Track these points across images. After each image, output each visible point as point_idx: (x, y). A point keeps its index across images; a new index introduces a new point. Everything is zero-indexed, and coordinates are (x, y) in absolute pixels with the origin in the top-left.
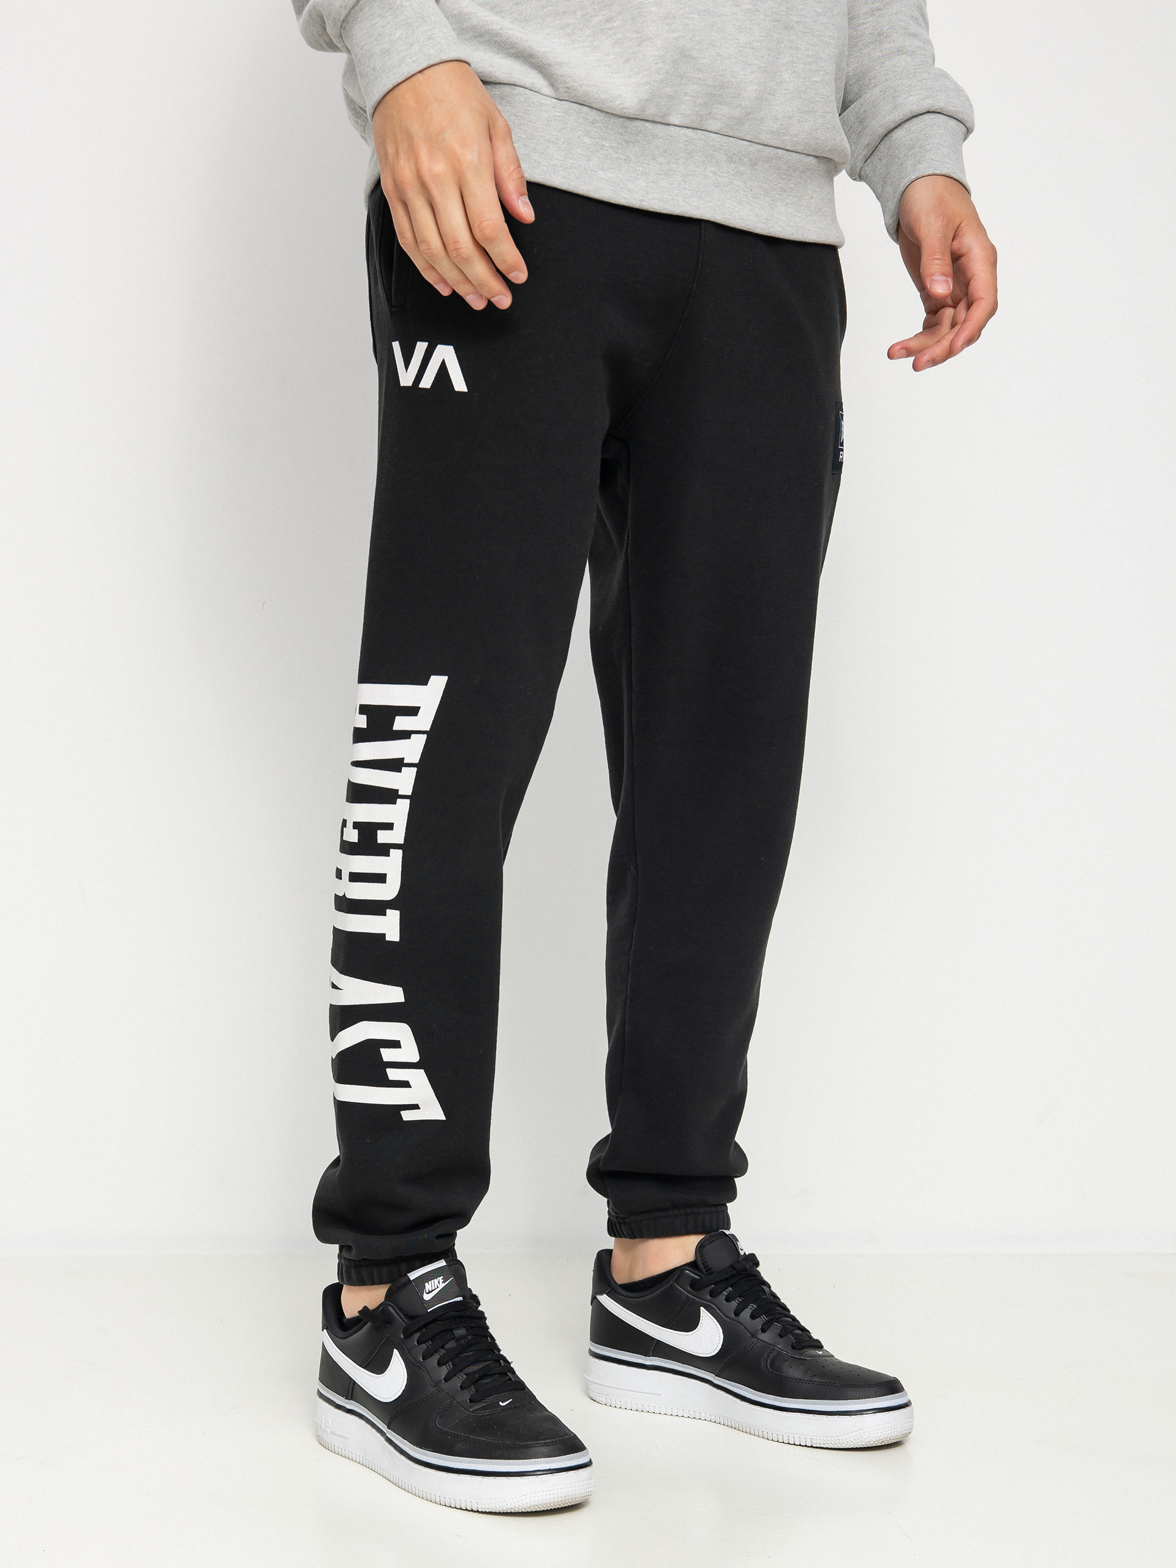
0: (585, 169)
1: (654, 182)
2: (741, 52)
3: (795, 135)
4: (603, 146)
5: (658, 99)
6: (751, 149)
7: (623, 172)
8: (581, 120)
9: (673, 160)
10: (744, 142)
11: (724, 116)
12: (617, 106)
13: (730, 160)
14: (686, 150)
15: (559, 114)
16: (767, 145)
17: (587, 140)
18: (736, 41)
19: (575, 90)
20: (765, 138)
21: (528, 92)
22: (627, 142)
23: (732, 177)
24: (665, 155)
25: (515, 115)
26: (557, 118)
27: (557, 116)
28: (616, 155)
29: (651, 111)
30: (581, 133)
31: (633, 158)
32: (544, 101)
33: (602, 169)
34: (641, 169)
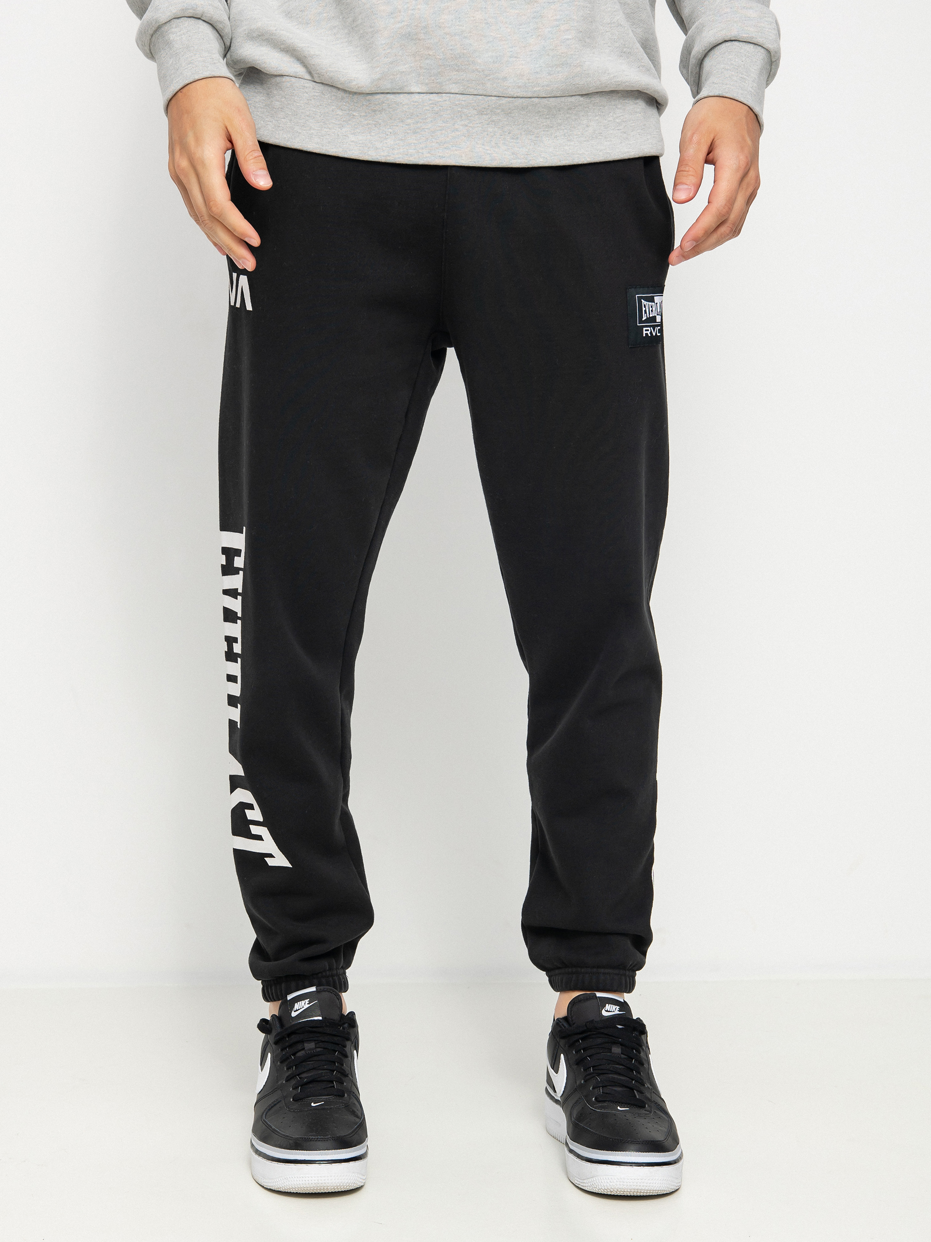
0: (338, 135)
1: (402, 140)
2: (477, 26)
3: (547, 86)
4: (354, 115)
5: (392, 77)
6: (501, 102)
7: (373, 134)
8: (333, 98)
9: (420, 120)
10: (493, 98)
11: (463, 80)
12: (354, 86)
13: (481, 113)
14: (432, 110)
15: (317, 94)
16: (517, 97)
17: (340, 112)
18: (472, 18)
19: (323, 75)
20: (511, 92)
21: (293, 79)
22: (375, 111)
23: (486, 126)
24: (413, 117)
25: (285, 97)
26: (315, 97)
27: (315, 96)
28: (367, 122)
29: (387, 86)
30: (334, 107)
31: (382, 123)
32: (306, 85)
33: (354, 134)
34: (390, 130)
